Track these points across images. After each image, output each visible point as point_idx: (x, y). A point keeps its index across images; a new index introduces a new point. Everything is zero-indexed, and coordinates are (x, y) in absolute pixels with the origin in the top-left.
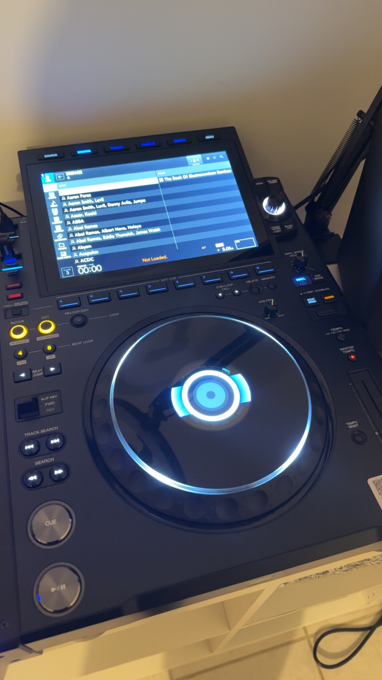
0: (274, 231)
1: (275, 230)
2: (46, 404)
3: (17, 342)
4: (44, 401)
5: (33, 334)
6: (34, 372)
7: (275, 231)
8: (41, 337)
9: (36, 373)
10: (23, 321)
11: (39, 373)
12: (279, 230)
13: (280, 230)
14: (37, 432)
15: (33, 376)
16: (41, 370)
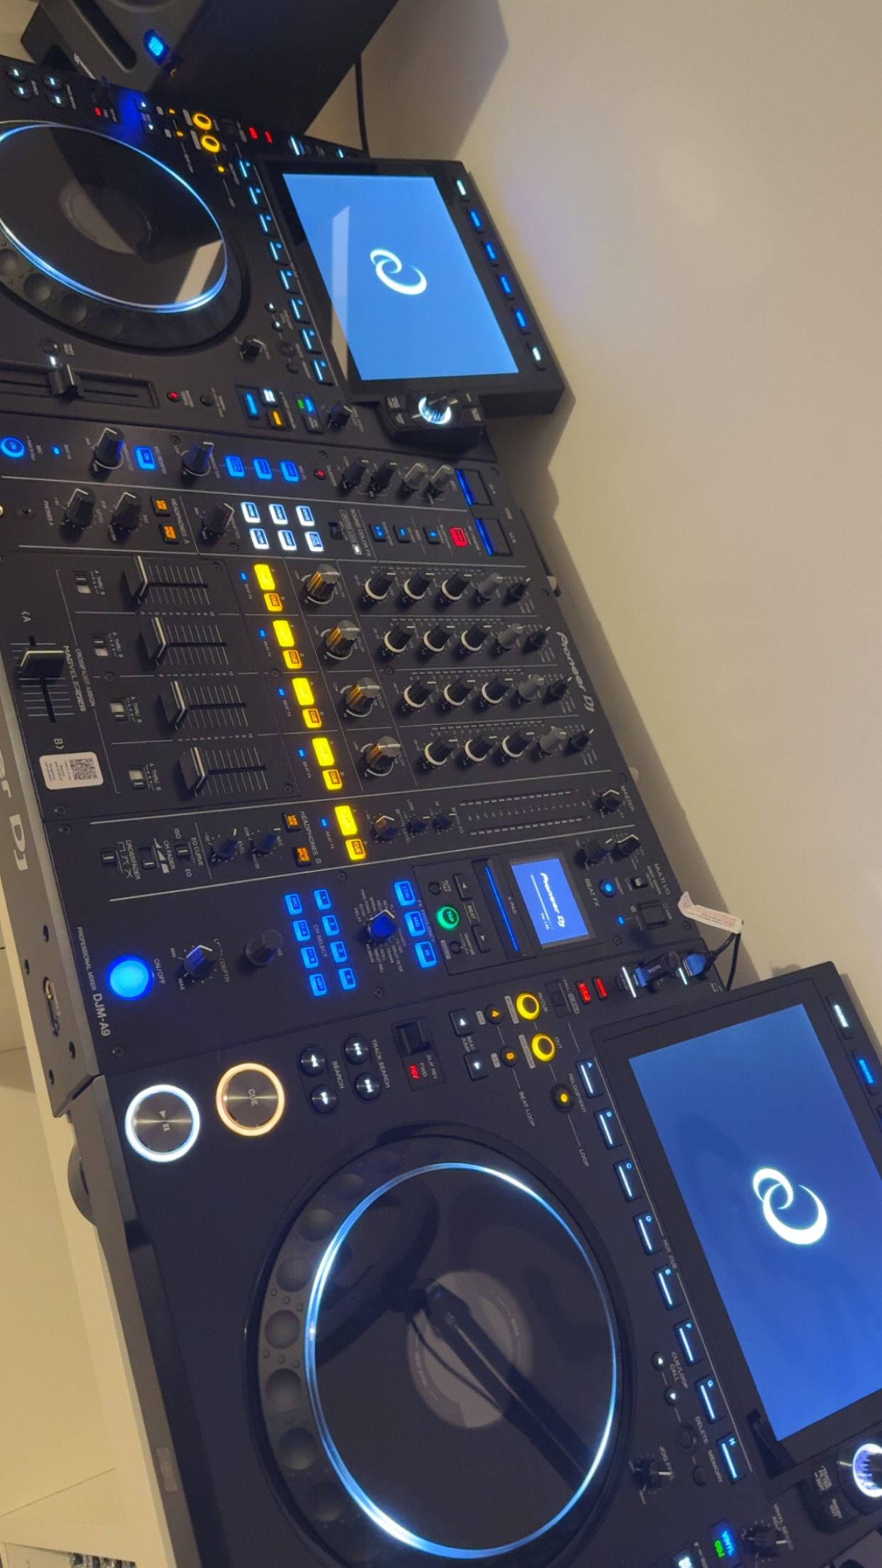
0: (819, 1474)
1: (821, 1475)
2: (422, 1064)
3: (512, 1006)
4: (427, 1059)
5: (528, 1029)
6: (469, 1038)
7: (819, 1477)
8: (525, 1041)
9: (467, 1041)
10: (546, 1010)
11: (469, 1046)
12: (825, 1488)
13: (823, 1489)
14: (379, 1057)
15: (462, 1039)
16: (474, 1048)
